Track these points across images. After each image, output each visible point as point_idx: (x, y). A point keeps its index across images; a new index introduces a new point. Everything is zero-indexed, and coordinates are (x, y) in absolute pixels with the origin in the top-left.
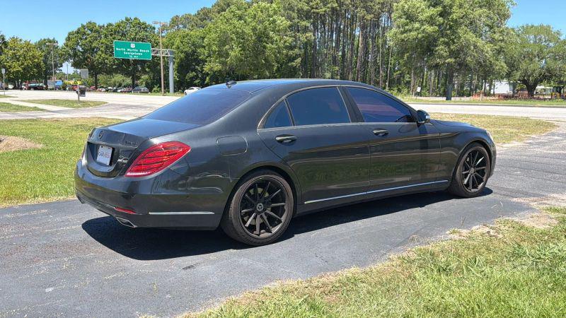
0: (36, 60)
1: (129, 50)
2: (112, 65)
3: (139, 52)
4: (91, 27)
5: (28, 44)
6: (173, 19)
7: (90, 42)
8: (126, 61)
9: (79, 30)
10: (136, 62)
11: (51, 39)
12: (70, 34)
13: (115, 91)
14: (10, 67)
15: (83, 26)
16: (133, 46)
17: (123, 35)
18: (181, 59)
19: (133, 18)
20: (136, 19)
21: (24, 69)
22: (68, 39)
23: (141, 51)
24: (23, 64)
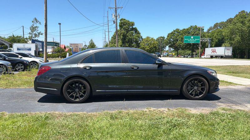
0: (155, 45)
1: (190, 39)
2: (183, 46)
3: (195, 40)
4: (177, 30)
5: (152, 39)
6: (215, 25)
7: (176, 37)
8: (189, 44)
9: (172, 32)
10: (194, 44)
11: (163, 36)
12: (168, 34)
13: (187, 57)
14: (145, 48)
15: (174, 31)
16: (192, 37)
17: (189, 33)
18: (216, 42)
19: (194, 26)
20: (195, 26)
21: (150, 49)
22: (168, 36)
23: (196, 39)
24: (150, 47)
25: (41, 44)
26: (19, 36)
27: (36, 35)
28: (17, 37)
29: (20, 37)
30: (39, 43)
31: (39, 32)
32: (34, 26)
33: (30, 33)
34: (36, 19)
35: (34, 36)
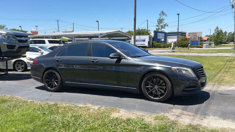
25: (163, 35)
26: (143, 29)
27: (162, 27)
28: (142, 30)
29: (145, 29)
30: (162, 34)
31: (165, 23)
32: (161, 19)
33: (157, 25)
34: (163, 12)
35: (160, 28)
